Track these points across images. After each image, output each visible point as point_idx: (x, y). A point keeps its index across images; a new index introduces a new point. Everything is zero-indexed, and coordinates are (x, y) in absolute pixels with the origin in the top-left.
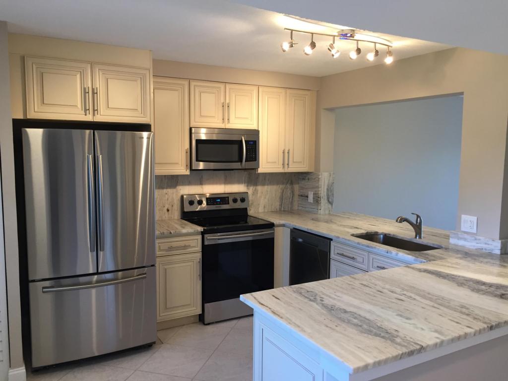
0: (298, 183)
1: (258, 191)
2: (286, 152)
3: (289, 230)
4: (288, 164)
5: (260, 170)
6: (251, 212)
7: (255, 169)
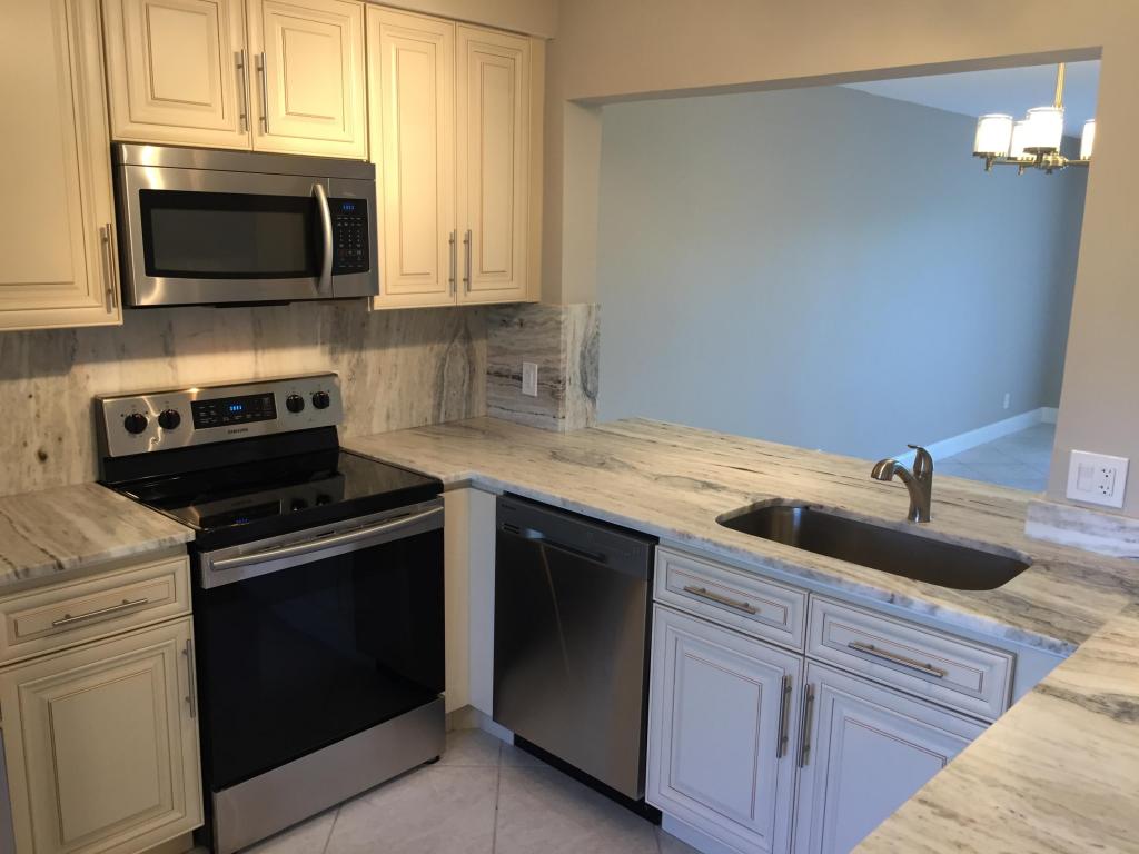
0: (487, 337)
1: (366, 366)
2: (461, 238)
3: (493, 499)
4: (467, 280)
5: (381, 302)
6: (348, 438)
7: (364, 299)
